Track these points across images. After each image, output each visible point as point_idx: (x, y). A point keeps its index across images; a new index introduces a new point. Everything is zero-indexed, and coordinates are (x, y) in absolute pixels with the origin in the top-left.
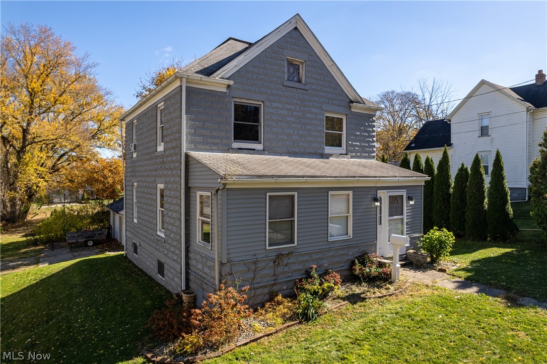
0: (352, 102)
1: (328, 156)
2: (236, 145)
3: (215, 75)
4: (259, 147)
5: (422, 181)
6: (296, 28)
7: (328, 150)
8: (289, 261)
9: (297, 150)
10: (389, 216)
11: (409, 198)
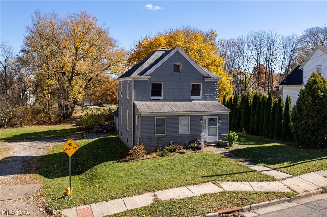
0: (205, 77)
1: (191, 101)
2: (152, 98)
3: (144, 75)
4: (161, 98)
5: (228, 112)
6: (177, 51)
7: (192, 98)
8: (163, 139)
9: (177, 99)
10: (209, 126)
11: (220, 119)
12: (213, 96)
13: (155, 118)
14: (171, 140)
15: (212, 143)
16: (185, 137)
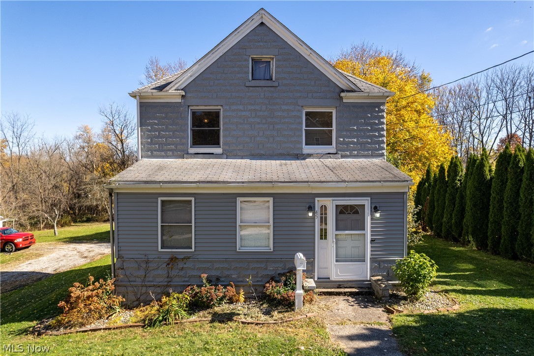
0: (343, 91)
2: (192, 150)
3: (167, 88)
4: (218, 150)
6: (262, 23)
7: (307, 149)
8: (185, 266)
9: (262, 152)
10: (337, 230)
11: (376, 209)
12: (369, 143)
13: (160, 199)
14: (204, 271)
15: (350, 284)
16: (258, 262)
